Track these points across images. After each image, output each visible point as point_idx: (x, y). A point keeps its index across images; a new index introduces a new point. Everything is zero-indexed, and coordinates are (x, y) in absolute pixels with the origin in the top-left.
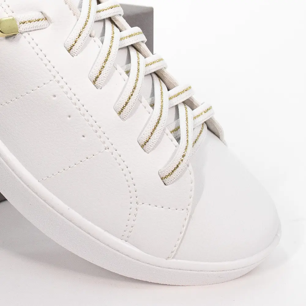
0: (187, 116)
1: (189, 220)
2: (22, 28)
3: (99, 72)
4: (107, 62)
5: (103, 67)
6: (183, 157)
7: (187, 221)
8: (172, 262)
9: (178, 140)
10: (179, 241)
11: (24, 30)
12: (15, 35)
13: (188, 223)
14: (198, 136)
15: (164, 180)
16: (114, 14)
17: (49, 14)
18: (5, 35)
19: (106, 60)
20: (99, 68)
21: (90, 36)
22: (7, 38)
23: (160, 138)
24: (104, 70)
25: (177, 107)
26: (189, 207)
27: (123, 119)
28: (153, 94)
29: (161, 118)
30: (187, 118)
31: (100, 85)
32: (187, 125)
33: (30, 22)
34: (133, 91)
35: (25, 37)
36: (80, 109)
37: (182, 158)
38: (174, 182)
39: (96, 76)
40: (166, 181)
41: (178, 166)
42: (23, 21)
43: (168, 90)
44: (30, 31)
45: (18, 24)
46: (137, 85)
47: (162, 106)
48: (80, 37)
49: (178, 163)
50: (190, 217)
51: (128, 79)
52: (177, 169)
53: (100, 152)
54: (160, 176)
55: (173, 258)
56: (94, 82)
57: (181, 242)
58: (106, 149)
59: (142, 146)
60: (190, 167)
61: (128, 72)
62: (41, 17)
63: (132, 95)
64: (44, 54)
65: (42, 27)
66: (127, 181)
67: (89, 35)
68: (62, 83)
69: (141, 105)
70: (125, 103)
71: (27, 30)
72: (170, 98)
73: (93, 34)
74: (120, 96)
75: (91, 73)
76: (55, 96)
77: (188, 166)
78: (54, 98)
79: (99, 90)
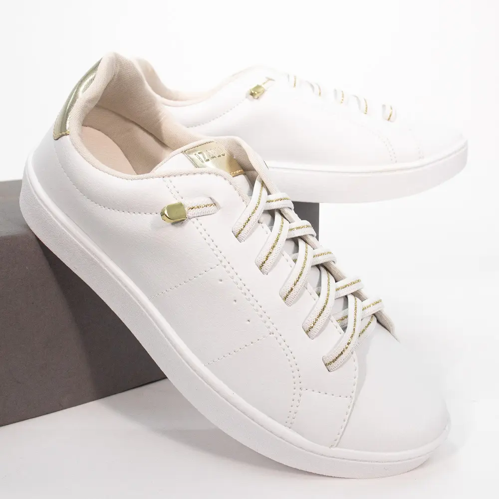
0: (356, 305)
1: (353, 407)
2: (190, 213)
3: (265, 257)
4: (275, 248)
5: (270, 253)
6: (348, 344)
7: (351, 408)
8: (335, 451)
9: (344, 329)
10: (343, 429)
11: (192, 216)
12: (183, 220)
13: (352, 410)
14: (366, 327)
15: (328, 367)
16: (283, 206)
17: (217, 200)
18: (172, 221)
19: (274, 247)
20: (266, 254)
21: (259, 222)
22: (173, 224)
23: (325, 325)
24: (271, 256)
25: (346, 297)
26: (353, 395)
27: (288, 304)
28: (320, 284)
29: (327, 306)
30: (356, 308)
31: (267, 271)
32: (356, 315)
33: (198, 207)
34: (299, 278)
35: (193, 222)
36: (245, 294)
37: (347, 346)
38: (338, 368)
39: (263, 261)
40: (330, 367)
41: (342, 353)
42: (191, 207)
43: (336, 282)
44: (198, 216)
45: (186, 209)
46: (303, 272)
47: (328, 295)
48: (249, 222)
49: (343, 350)
50: (354, 404)
51: (295, 266)
52: (342, 356)
53: (264, 337)
54: (324, 362)
55: (336, 446)
56: (261, 267)
57: (345, 429)
58: (270, 334)
59: (307, 332)
60: (355, 354)
61: (295, 261)
62: (210, 202)
63: (298, 281)
64: (211, 239)
65: (210, 213)
66: (289, 361)
67: (257, 220)
68: (228, 268)
69: (306, 291)
70: (290, 289)
71: (196, 216)
72: (337, 289)
73: (261, 221)
74: (286, 281)
75: (258, 258)
76: (221, 280)
77: (352, 353)
78: (221, 282)
79: (265, 275)
